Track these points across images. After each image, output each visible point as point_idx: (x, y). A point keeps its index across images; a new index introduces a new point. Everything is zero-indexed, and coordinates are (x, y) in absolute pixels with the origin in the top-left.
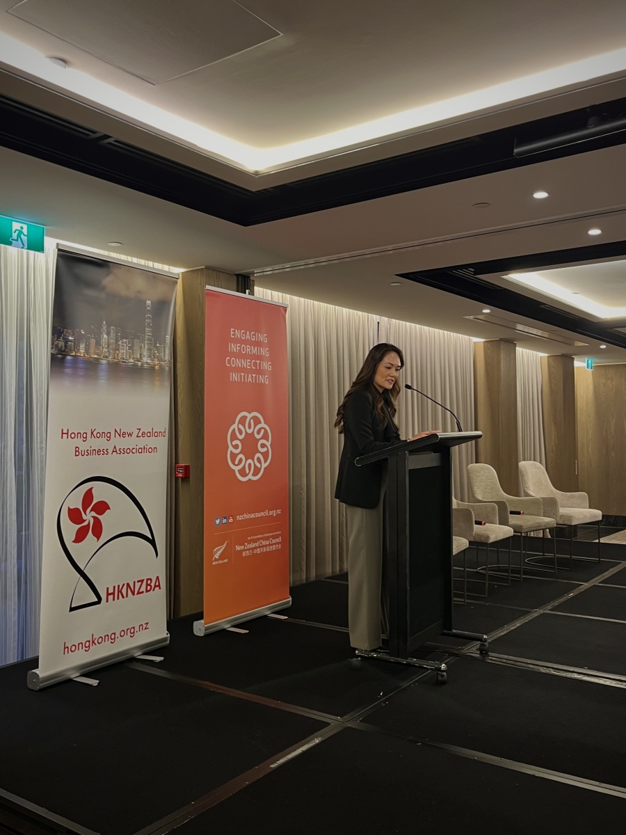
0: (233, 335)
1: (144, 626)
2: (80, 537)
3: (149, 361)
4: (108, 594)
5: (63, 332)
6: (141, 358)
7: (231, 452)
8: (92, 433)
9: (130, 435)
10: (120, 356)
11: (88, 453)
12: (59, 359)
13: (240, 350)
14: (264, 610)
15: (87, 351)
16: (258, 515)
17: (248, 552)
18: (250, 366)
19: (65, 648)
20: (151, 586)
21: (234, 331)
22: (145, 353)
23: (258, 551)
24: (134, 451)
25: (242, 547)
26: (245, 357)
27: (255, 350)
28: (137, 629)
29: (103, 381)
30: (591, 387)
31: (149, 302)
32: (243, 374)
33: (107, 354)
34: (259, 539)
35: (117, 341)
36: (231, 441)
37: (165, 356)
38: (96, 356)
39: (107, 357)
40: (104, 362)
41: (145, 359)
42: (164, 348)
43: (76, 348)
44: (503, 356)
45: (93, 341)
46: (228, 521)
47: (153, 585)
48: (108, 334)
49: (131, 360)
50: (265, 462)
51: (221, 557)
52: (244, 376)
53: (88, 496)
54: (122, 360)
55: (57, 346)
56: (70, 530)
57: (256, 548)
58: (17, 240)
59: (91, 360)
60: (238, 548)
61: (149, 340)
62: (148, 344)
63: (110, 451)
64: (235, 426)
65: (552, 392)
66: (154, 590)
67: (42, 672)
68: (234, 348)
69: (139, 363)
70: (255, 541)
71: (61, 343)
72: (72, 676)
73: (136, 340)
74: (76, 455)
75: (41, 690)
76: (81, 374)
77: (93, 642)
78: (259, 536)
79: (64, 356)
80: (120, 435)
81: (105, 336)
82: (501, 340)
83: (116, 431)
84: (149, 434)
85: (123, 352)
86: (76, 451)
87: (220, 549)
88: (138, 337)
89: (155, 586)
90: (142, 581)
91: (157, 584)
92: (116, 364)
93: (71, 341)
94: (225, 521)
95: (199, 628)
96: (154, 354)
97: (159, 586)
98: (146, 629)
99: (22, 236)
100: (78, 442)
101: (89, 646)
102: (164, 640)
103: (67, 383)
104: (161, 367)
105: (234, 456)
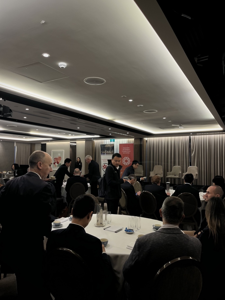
2: (104, 168)
26: (126, 151)
50: (129, 163)
53: (105, 165)
56: (103, 168)
64: (124, 159)
100: (103, 160)
105: (124, 162)
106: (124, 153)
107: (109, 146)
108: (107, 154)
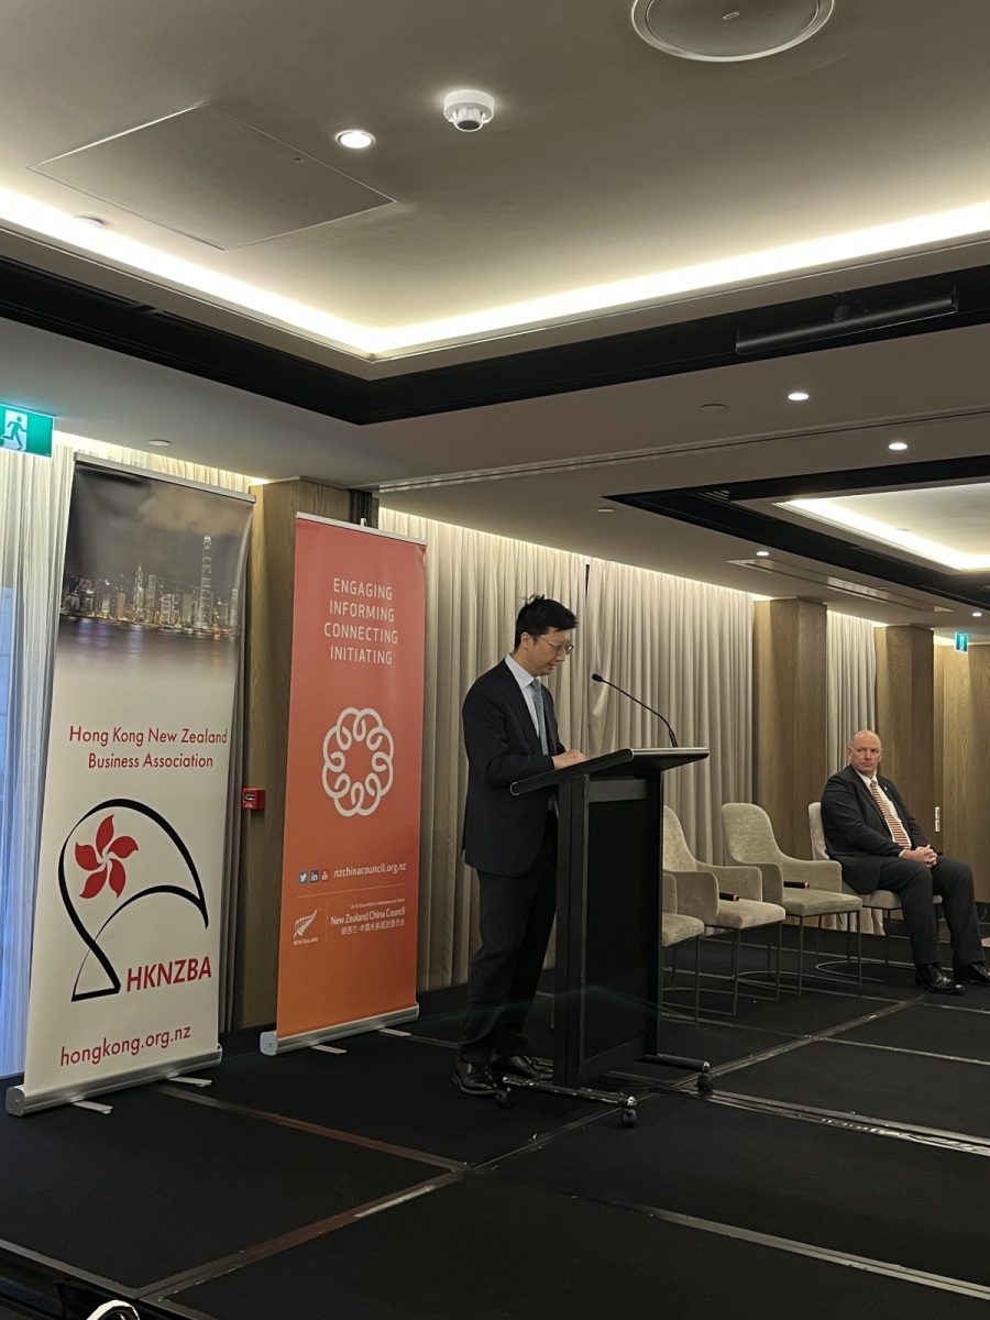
0: (337, 588)
1: (184, 1032)
2: (91, 889)
3: (205, 627)
4: (131, 979)
5: (78, 583)
6: (192, 622)
7: (329, 770)
8: (115, 734)
9: (172, 738)
10: (161, 619)
11: (108, 763)
12: (71, 623)
13: (347, 612)
14: (374, 1021)
15: (113, 611)
16: (368, 871)
17: (350, 928)
18: (363, 636)
19: (63, 1056)
20: (196, 972)
21: (339, 582)
22: (200, 614)
23: (368, 927)
24: (177, 763)
25: (342, 921)
26: (357, 622)
27: (371, 612)
28: (172, 1036)
29: (134, 656)
30: (967, 681)
31: (208, 538)
32: (351, 649)
33: (142, 616)
34: (369, 909)
35: (158, 596)
36: (329, 753)
37: (229, 619)
38: (125, 619)
39: (142, 620)
40: (137, 627)
41: (199, 625)
42: (229, 607)
43: (97, 606)
44: (801, 625)
45: (122, 597)
46: (319, 877)
47: (199, 969)
48: (145, 586)
49: (178, 626)
50: (383, 788)
51: (308, 934)
52: (353, 651)
53: (106, 828)
54: (164, 625)
55: (69, 602)
56: (77, 877)
57: (364, 922)
58: (11, 438)
59: (118, 624)
60: (335, 921)
61: (206, 595)
62: (204, 601)
63: (141, 762)
64: (336, 729)
65: (894, 689)
66: (200, 978)
67: (28, 1090)
68: (337, 608)
69: (190, 631)
70: (362, 911)
71: (75, 600)
72: (73, 1100)
73: (187, 597)
74: (90, 766)
75: (26, 1116)
76: (104, 645)
77: (105, 1050)
78: (369, 904)
79: (79, 618)
80: (156, 739)
81: (140, 589)
82: (801, 599)
83: (151, 731)
84: (200, 738)
85: (167, 614)
86: (91, 760)
87: (305, 921)
88: (190, 591)
89: (203, 972)
90: (183, 962)
91: (206, 968)
92: (155, 631)
93: (89, 596)
94: (315, 877)
95: (269, 1043)
96: (213, 617)
97: (208, 972)
98: (186, 1036)
99: (19, 431)
100: (95, 746)
101: (99, 1056)
102: (213, 1056)
103: (81, 658)
104: (222, 634)
105: (332, 777)
106: (338, 653)
107: (194, 511)
108: (156, 638)
